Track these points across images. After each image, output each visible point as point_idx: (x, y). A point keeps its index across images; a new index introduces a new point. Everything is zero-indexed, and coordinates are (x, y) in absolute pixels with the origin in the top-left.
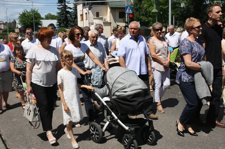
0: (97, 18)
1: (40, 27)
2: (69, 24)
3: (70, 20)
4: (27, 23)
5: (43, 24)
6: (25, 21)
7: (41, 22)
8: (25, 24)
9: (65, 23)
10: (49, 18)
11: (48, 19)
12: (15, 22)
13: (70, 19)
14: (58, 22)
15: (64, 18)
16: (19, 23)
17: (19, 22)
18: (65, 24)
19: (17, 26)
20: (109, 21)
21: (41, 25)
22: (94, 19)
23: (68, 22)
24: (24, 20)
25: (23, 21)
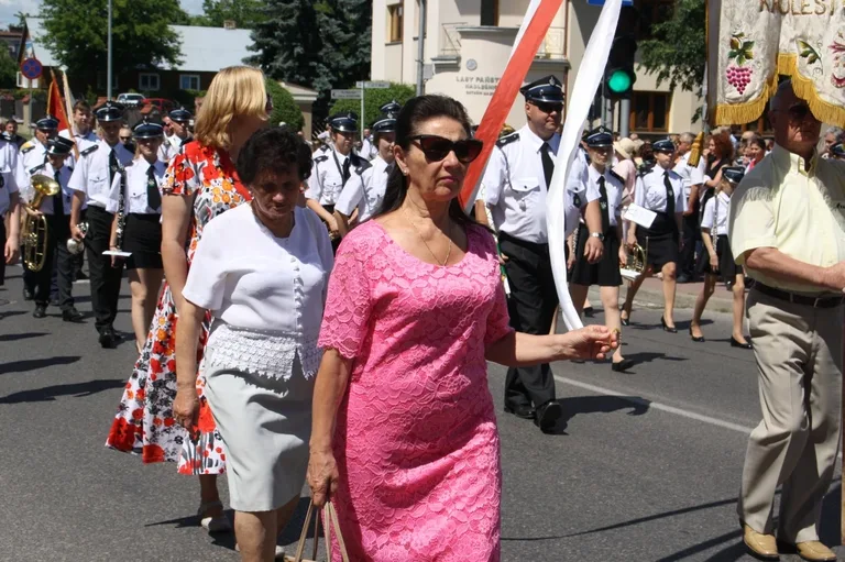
0: (486, 28)
1: (165, 65)
2: (319, 60)
3: (330, 38)
4: (88, 39)
5: (183, 50)
6: (79, 29)
7: (173, 37)
8: (78, 41)
9: (298, 50)
10: (229, 17)
11: (221, 26)
12: (20, 33)
13: (333, 27)
14: (259, 46)
15: (292, 22)
16: (45, 39)
17: (45, 32)
18: (299, 58)
19: (29, 51)
20: (556, 56)
21: (170, 54)
22: (466, 34)
23: (321, 47)
24: (73, 21)
25: (69, 27)
